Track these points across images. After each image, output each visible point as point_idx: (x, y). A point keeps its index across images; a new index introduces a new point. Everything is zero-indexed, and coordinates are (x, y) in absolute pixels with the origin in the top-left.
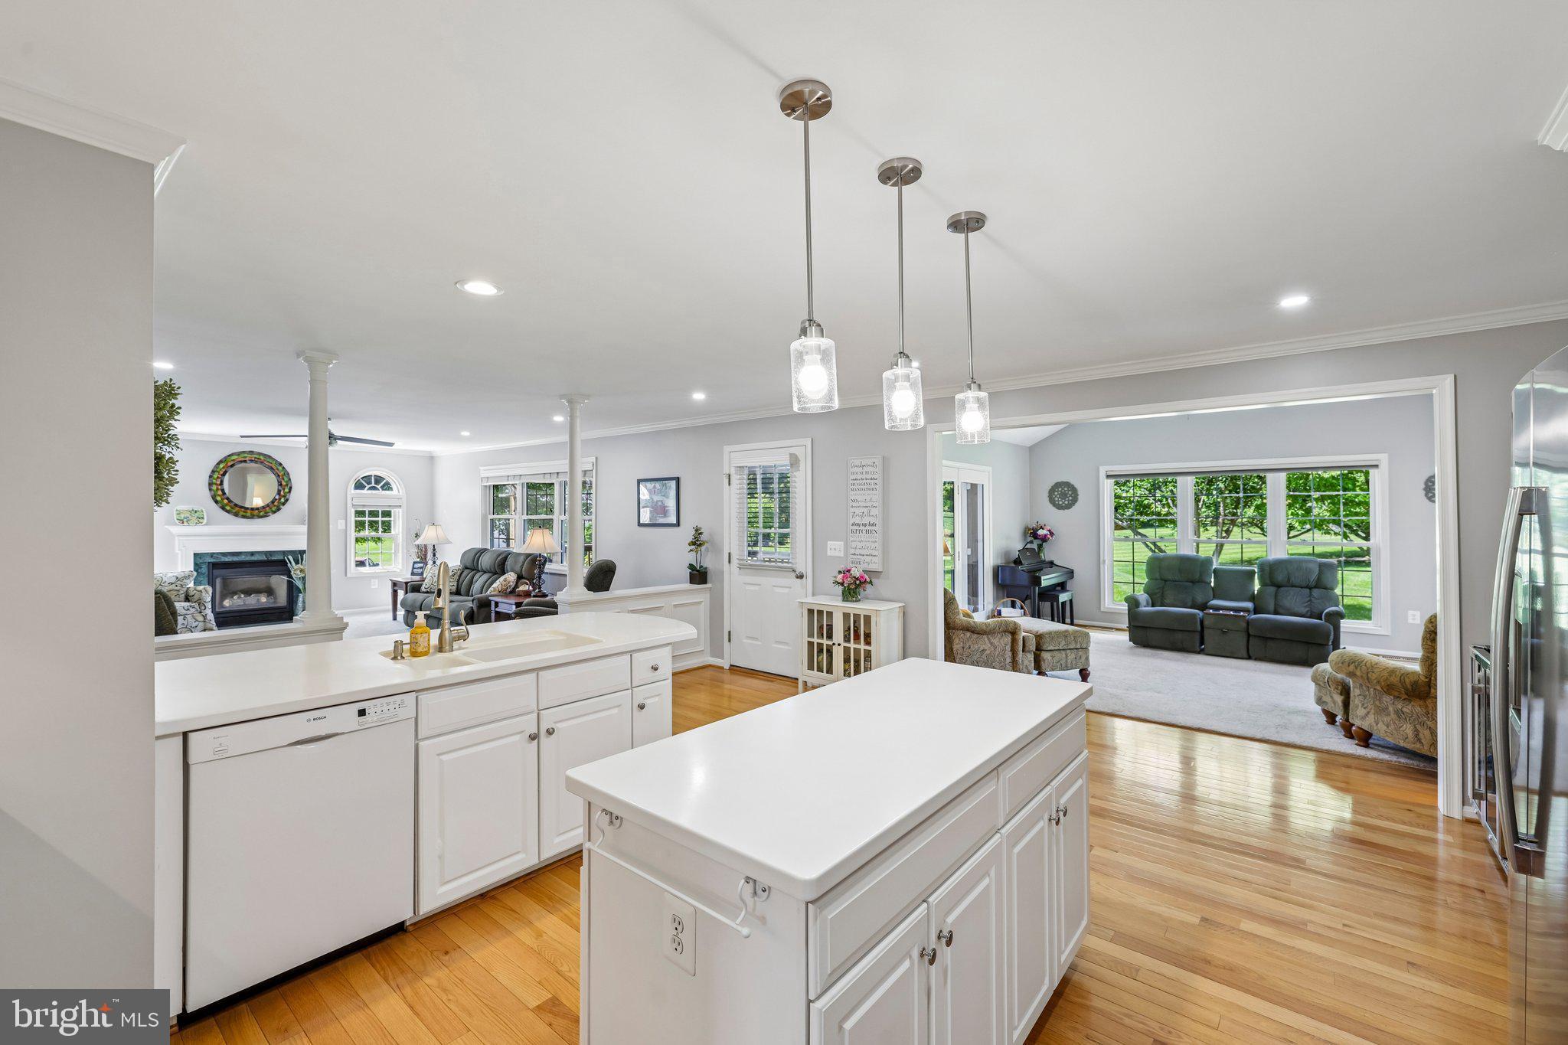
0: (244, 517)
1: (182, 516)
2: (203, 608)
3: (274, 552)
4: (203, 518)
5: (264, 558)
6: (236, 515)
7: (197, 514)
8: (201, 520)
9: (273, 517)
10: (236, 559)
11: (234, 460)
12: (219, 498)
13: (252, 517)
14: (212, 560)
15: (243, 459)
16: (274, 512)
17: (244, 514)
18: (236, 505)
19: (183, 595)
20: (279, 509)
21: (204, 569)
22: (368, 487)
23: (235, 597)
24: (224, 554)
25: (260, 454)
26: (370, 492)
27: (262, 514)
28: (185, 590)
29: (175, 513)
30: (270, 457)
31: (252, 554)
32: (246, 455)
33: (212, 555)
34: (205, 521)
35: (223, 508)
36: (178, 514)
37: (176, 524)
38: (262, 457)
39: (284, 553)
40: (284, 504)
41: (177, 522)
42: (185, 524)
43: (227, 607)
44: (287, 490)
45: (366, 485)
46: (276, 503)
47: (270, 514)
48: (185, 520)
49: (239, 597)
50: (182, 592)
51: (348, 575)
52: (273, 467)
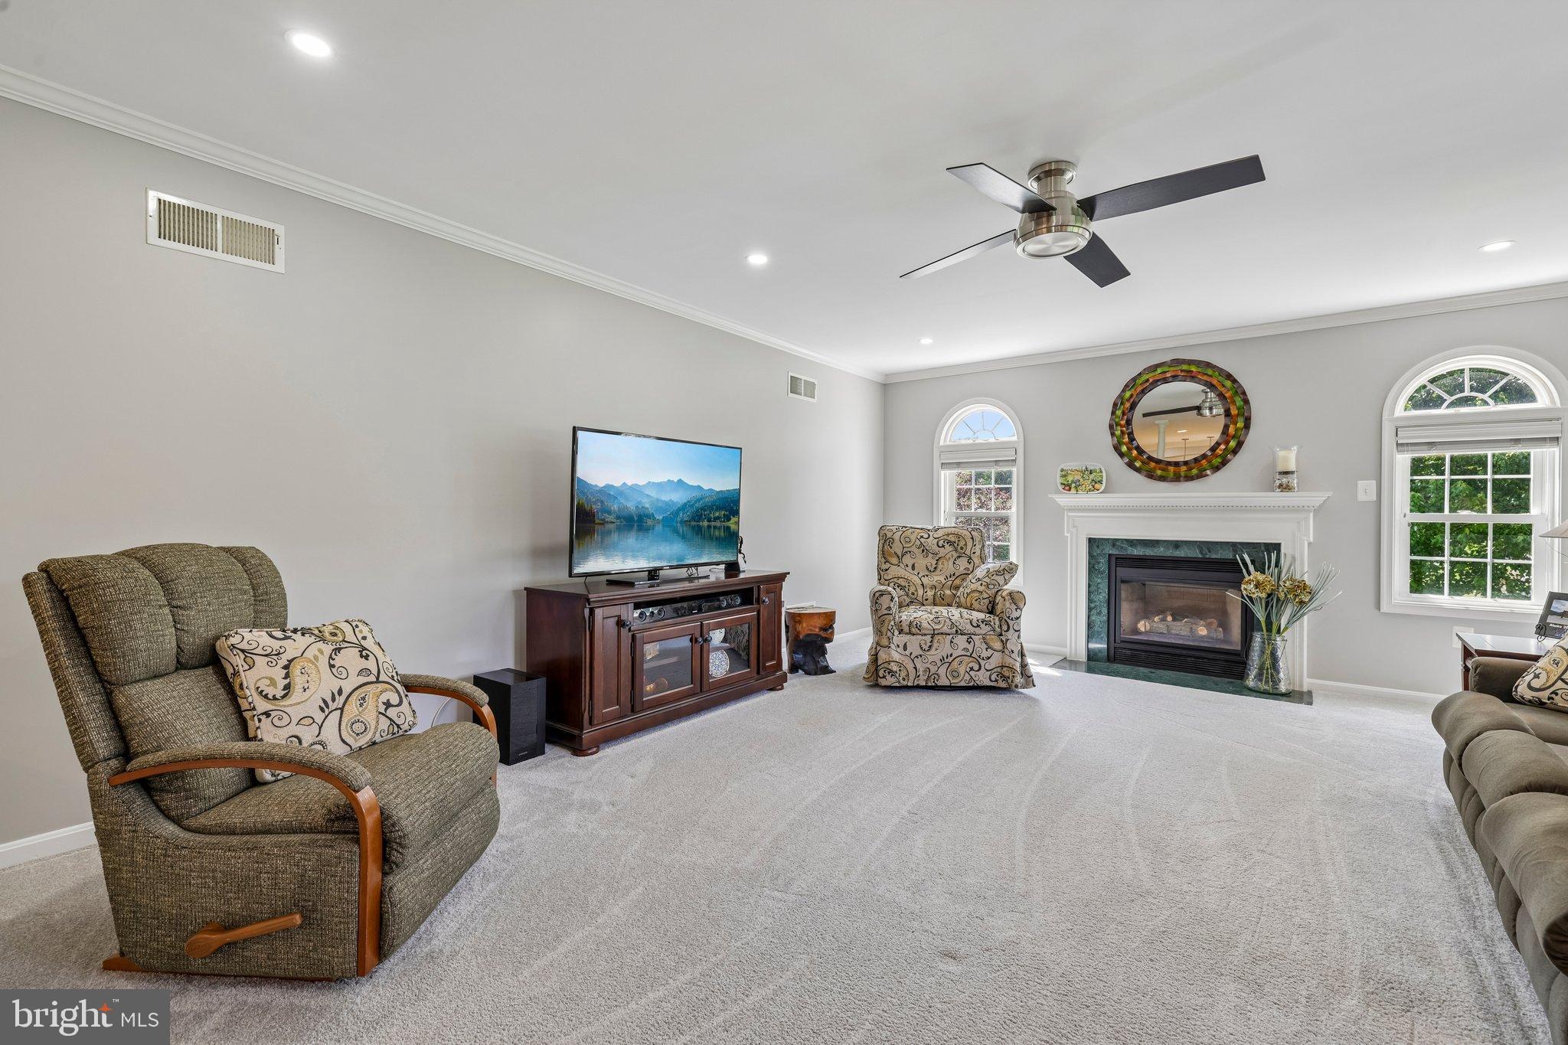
0: (1162, 479)
1: (1070, 479)
2: (1005, 628)
3: (1217, 543)
4: (1100, 482)
5: (1195, 554)
6: (1151, 475)
7: (1092, 477)
8: (1097, 486)
9: (1214, 479)
10: (1149, 552)
11: (1147, 380)
12: (1124, 449)
13: (1177, 478)
14: (1114, 552)
15: (1161, 377)
16: (1216, 469)
17: (1164, 474)
18: (1150, 458)
19: (987, 601)
20: (1224, 463)
21: (1103, 565)
22: (1449, 399)
23: (1156, 619)
24: (1132, 543)
25: (1190, 362)
26: (1452, 411)
27: (1195, 472)
28: (992, 592)
29: (1059, 473)
30: (1208, 365)
31: (1177, 544)
32: (1166, 369)
33: (1114, 542)
34: (1103, 487)
35: (1131, 465)
36: (1063, 476)
37: (1060, 493)
38: (1193, 369)
39: (1235, 546)
40: (1235, 452)
41: (1060, 487)
42: (1073, 491)
43: (1140, 633)
44: (1240, 424)
45: (1445, 396)
46: (1219, 452)
47: (1208, 472)
48: (1073, 485)
49: (1164, 620)
50: (985, 596)
51: (1384, 608)
52: (1215, 382)
